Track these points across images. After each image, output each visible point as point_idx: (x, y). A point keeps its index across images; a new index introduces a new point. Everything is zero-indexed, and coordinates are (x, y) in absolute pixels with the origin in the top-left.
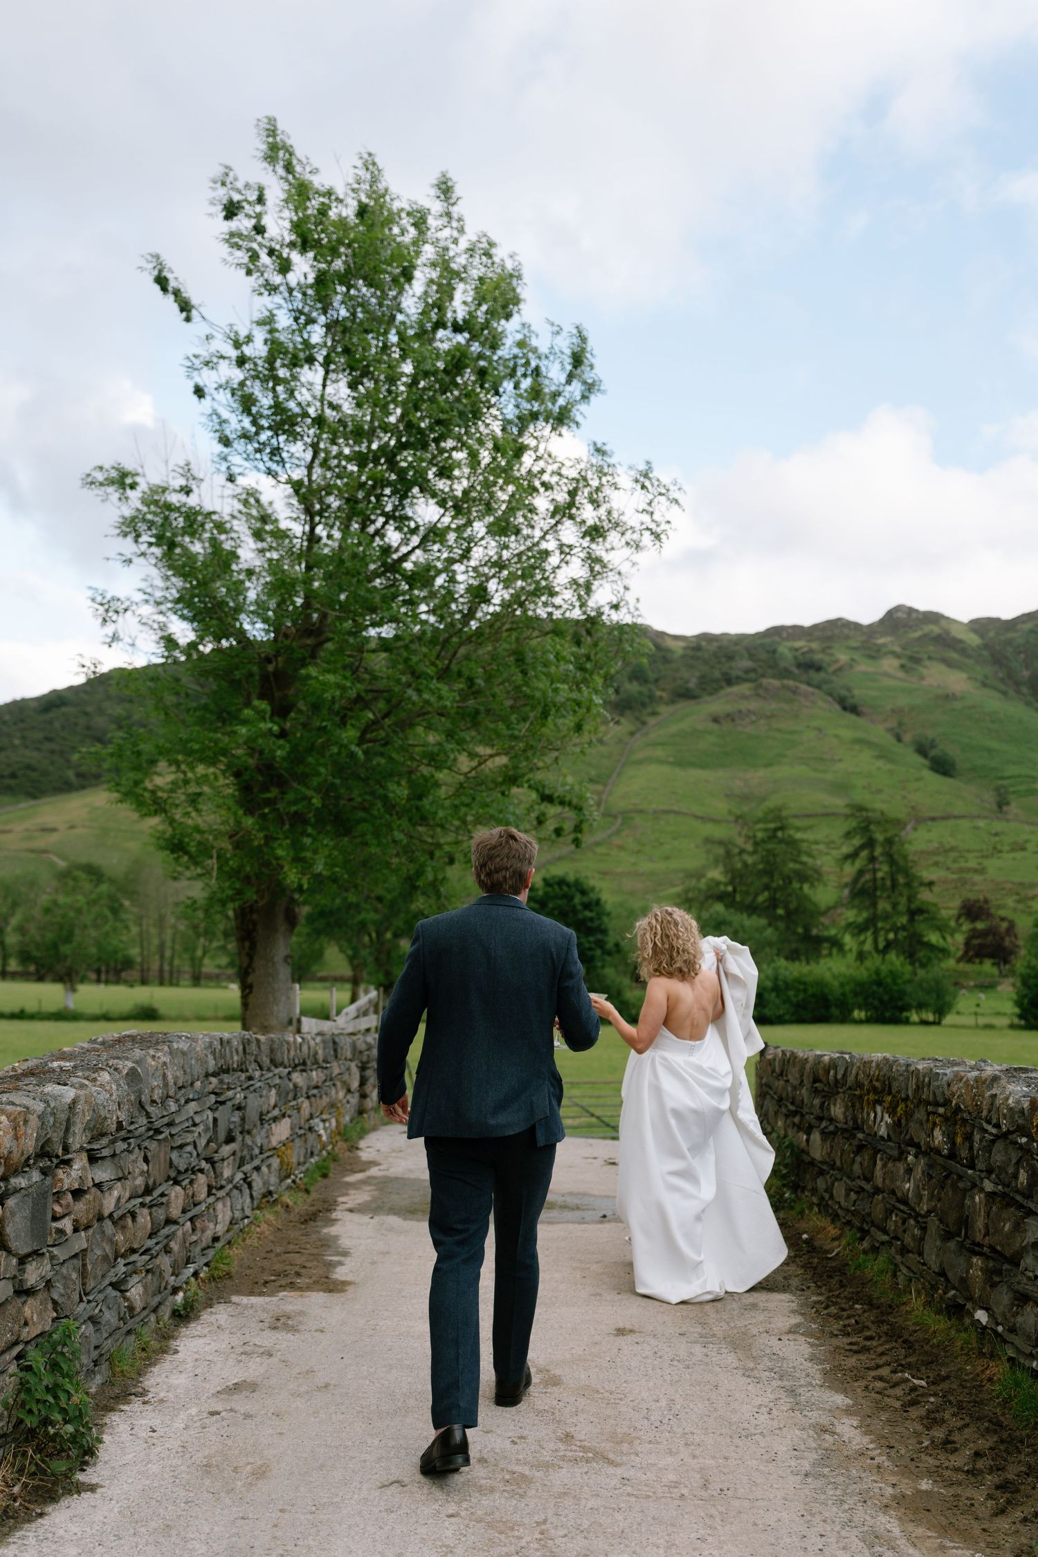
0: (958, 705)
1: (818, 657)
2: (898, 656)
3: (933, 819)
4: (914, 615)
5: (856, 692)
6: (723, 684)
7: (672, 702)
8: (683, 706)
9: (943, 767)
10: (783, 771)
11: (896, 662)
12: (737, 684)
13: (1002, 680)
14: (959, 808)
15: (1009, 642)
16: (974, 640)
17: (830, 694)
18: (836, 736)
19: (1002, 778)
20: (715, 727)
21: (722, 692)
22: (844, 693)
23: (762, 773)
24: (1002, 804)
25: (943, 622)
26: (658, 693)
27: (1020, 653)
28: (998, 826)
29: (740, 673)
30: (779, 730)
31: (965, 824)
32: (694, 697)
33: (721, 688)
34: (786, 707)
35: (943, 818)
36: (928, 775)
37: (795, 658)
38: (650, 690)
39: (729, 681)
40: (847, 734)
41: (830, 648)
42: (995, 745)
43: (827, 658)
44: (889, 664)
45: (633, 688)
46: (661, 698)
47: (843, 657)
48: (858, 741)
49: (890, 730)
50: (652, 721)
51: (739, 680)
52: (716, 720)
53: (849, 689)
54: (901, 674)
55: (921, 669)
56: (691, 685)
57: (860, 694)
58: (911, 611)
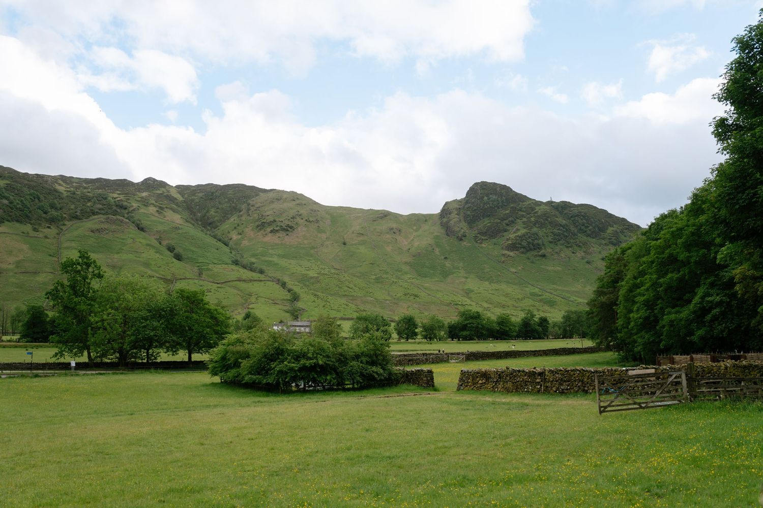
0: (180, 231)
1: (125, 204)
2: (155, 206)
3: (181, 279)
4: (156, 183)
5: (142, 222)
6: (91, 214)
7: (71, 220)
8: (77, 223)
9: (178, 257)
10: (124, 256)
11: (155, 209)
12: (96, 215)
13: (192, 218)
14: (188, 276)
15: (193, 200)
16: (179, 197)
17: (133, 223)
18: (140, 242)
19: (198, 263)
20: (92, 234)
21: (91, 218)
22: (138, 222)
23: (116, 256)
24: (200, 274)
25: (167, 187)
26: (64, 215)
27: (197, 205)
28: (201, 283)
29: (97, 210)
30: (117, 237)
31: (191, 282)
32: (80, 219)
33: (91, 216)
34: (119, 228)
35: (184, 279)
36: (174, 260)
37: (115, 202)
38: (61, 214)
39: (94, 214)
40: (144, 242)
41: (128, 199)
42: (194, 249)
43: (128, 204)
44: (152, 209)
45: (54, 213)
46: (65, 217)
47: (135, 205)
48: (148, 245)
49: (156, 239)
50: (64, 228)
51: (97, 213)
52: (92, 231)
53: (140, 221)
54: (157, 215)
55: (164, 212)
56: (78, 214)
57: (145, 223)
58: (154, 180)
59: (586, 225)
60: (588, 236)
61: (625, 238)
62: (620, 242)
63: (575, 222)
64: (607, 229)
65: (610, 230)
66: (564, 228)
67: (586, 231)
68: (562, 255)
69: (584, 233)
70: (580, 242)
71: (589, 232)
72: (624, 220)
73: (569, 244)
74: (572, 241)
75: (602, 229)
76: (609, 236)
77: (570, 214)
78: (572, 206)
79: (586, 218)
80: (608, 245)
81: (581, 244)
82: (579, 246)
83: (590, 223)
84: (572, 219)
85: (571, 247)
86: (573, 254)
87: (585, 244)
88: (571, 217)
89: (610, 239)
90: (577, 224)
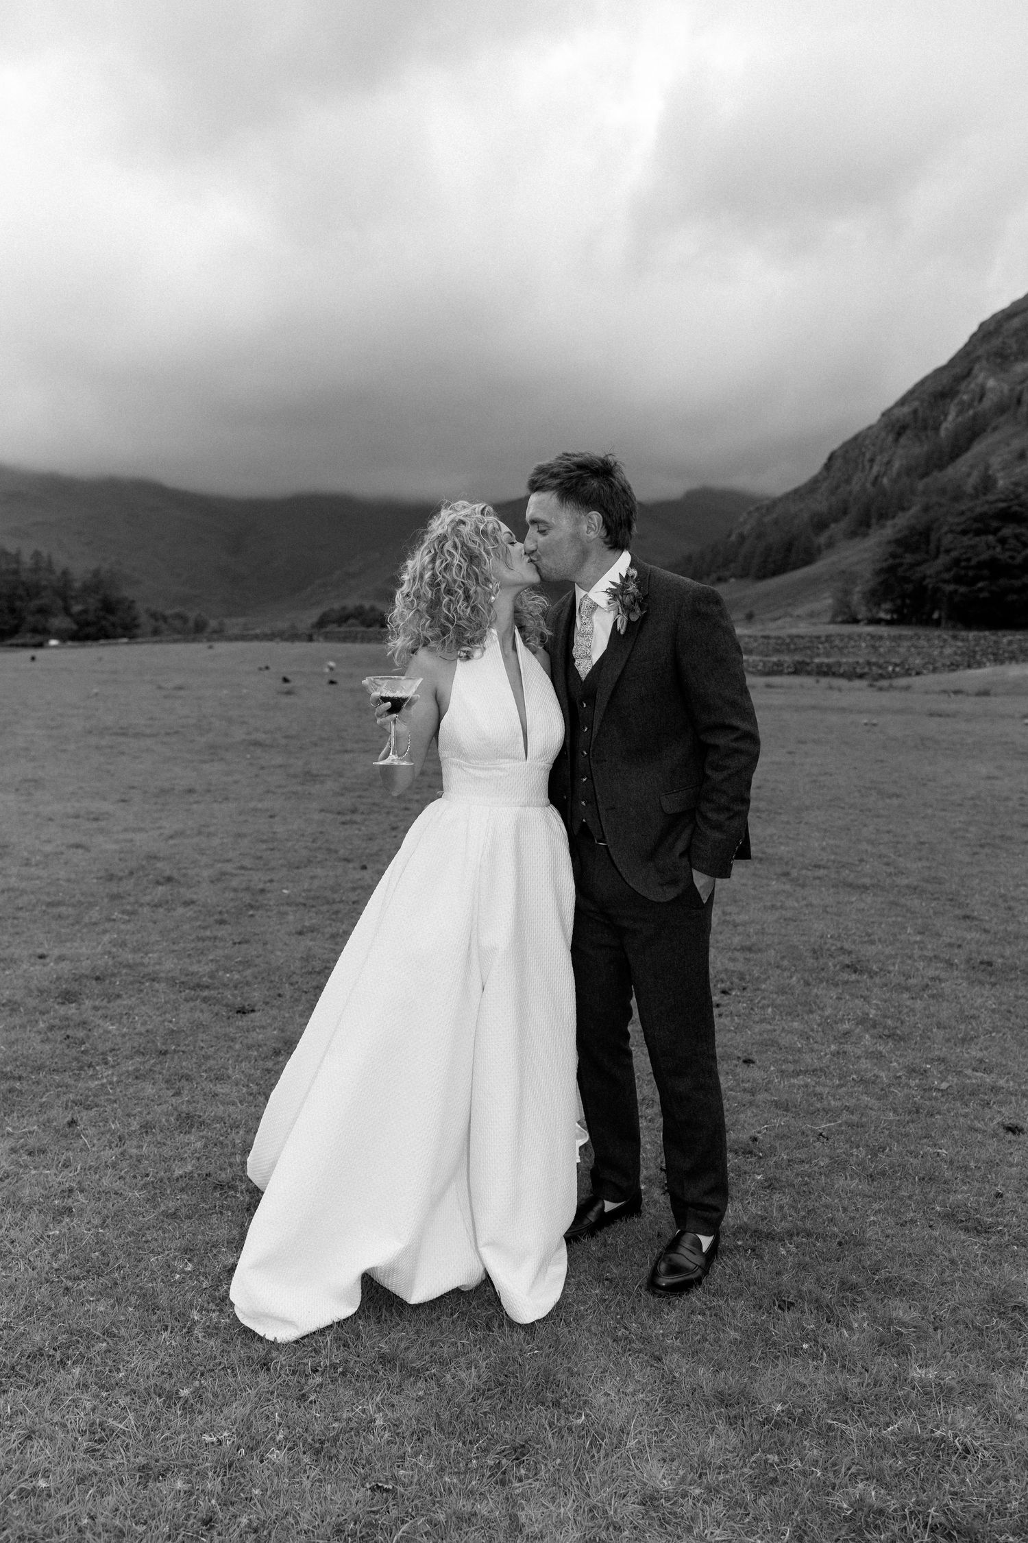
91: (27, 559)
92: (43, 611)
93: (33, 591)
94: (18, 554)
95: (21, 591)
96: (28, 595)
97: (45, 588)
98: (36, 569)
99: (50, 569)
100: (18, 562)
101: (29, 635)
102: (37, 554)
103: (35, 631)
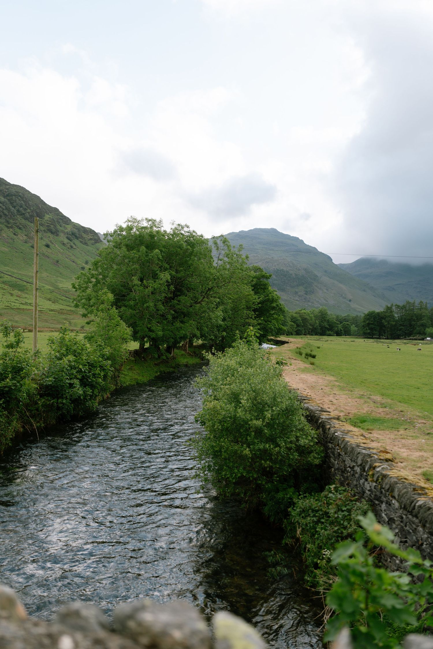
59: (24, 207)
60: (26, 219)
61: (61, 228)
62: (58, 231)
63: (12, 202)
64: (44, 216)
65: (47, 217)
66: (4, 206)
67: (24, 214)
68: (4, 235)
69: (21, 215)
70: (20, 224)
71: (27, 215)
72: (56, 210)
73: (9, 224)
74: (11, 221)
75: (40, 216)
76: (47, 223)
77: (6, 192)
78: (7, 184)
79: (24, 199)
80: (47, 232)
81: (21, 226)
82: (20, 228)
83: (27, 205)
84: (8, 198)
85: (11, 227)
86: (15, 236)
87: (25, 227)
88: (7, 195)
89: (48, 226)
90: (15, 204)
91: (417, 304)
92: (424, 326)
93: (419, 317)
94: (414, 303)
95: (414, 318)
96: (417, 319)
97: (424, 316)
98: (420, 309)
99: (426, 309)
100: (413, 306)
101: (418, 335)
102: (421, 302)
103: (420, 333)
